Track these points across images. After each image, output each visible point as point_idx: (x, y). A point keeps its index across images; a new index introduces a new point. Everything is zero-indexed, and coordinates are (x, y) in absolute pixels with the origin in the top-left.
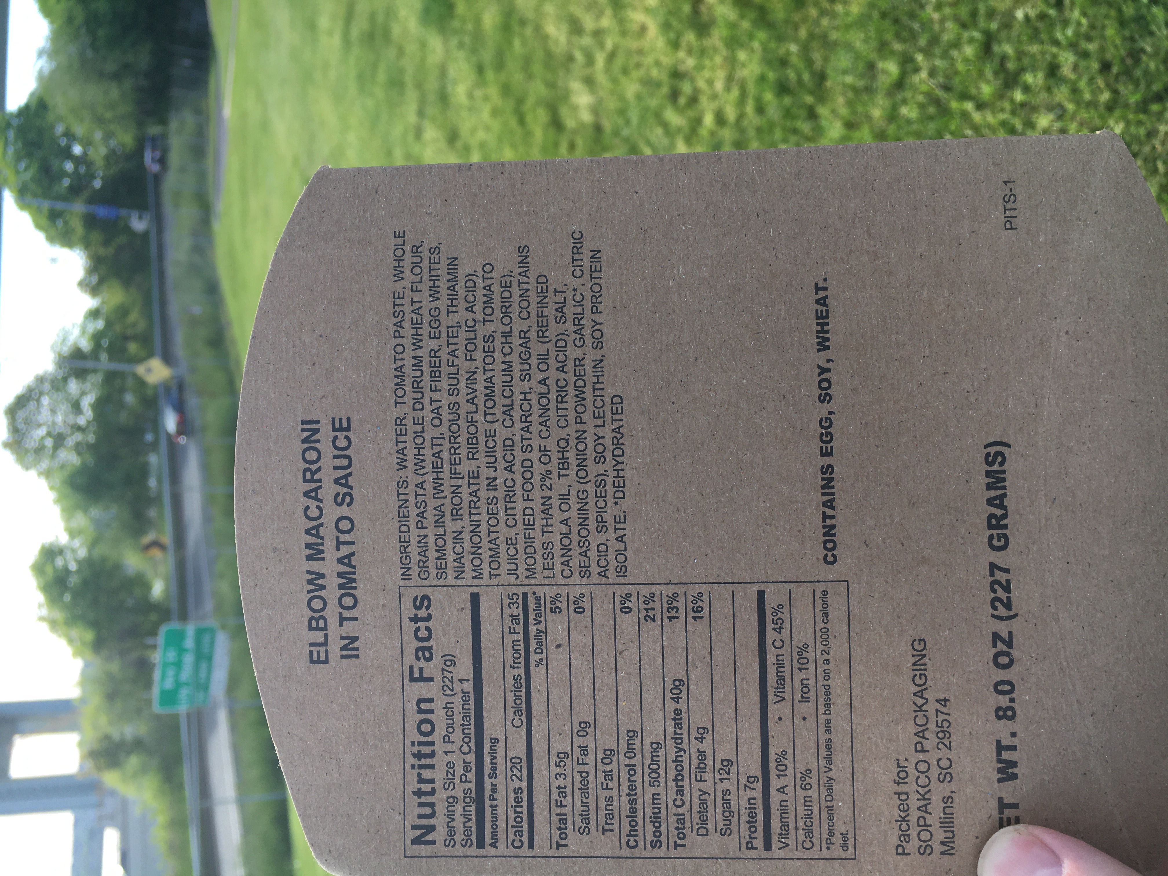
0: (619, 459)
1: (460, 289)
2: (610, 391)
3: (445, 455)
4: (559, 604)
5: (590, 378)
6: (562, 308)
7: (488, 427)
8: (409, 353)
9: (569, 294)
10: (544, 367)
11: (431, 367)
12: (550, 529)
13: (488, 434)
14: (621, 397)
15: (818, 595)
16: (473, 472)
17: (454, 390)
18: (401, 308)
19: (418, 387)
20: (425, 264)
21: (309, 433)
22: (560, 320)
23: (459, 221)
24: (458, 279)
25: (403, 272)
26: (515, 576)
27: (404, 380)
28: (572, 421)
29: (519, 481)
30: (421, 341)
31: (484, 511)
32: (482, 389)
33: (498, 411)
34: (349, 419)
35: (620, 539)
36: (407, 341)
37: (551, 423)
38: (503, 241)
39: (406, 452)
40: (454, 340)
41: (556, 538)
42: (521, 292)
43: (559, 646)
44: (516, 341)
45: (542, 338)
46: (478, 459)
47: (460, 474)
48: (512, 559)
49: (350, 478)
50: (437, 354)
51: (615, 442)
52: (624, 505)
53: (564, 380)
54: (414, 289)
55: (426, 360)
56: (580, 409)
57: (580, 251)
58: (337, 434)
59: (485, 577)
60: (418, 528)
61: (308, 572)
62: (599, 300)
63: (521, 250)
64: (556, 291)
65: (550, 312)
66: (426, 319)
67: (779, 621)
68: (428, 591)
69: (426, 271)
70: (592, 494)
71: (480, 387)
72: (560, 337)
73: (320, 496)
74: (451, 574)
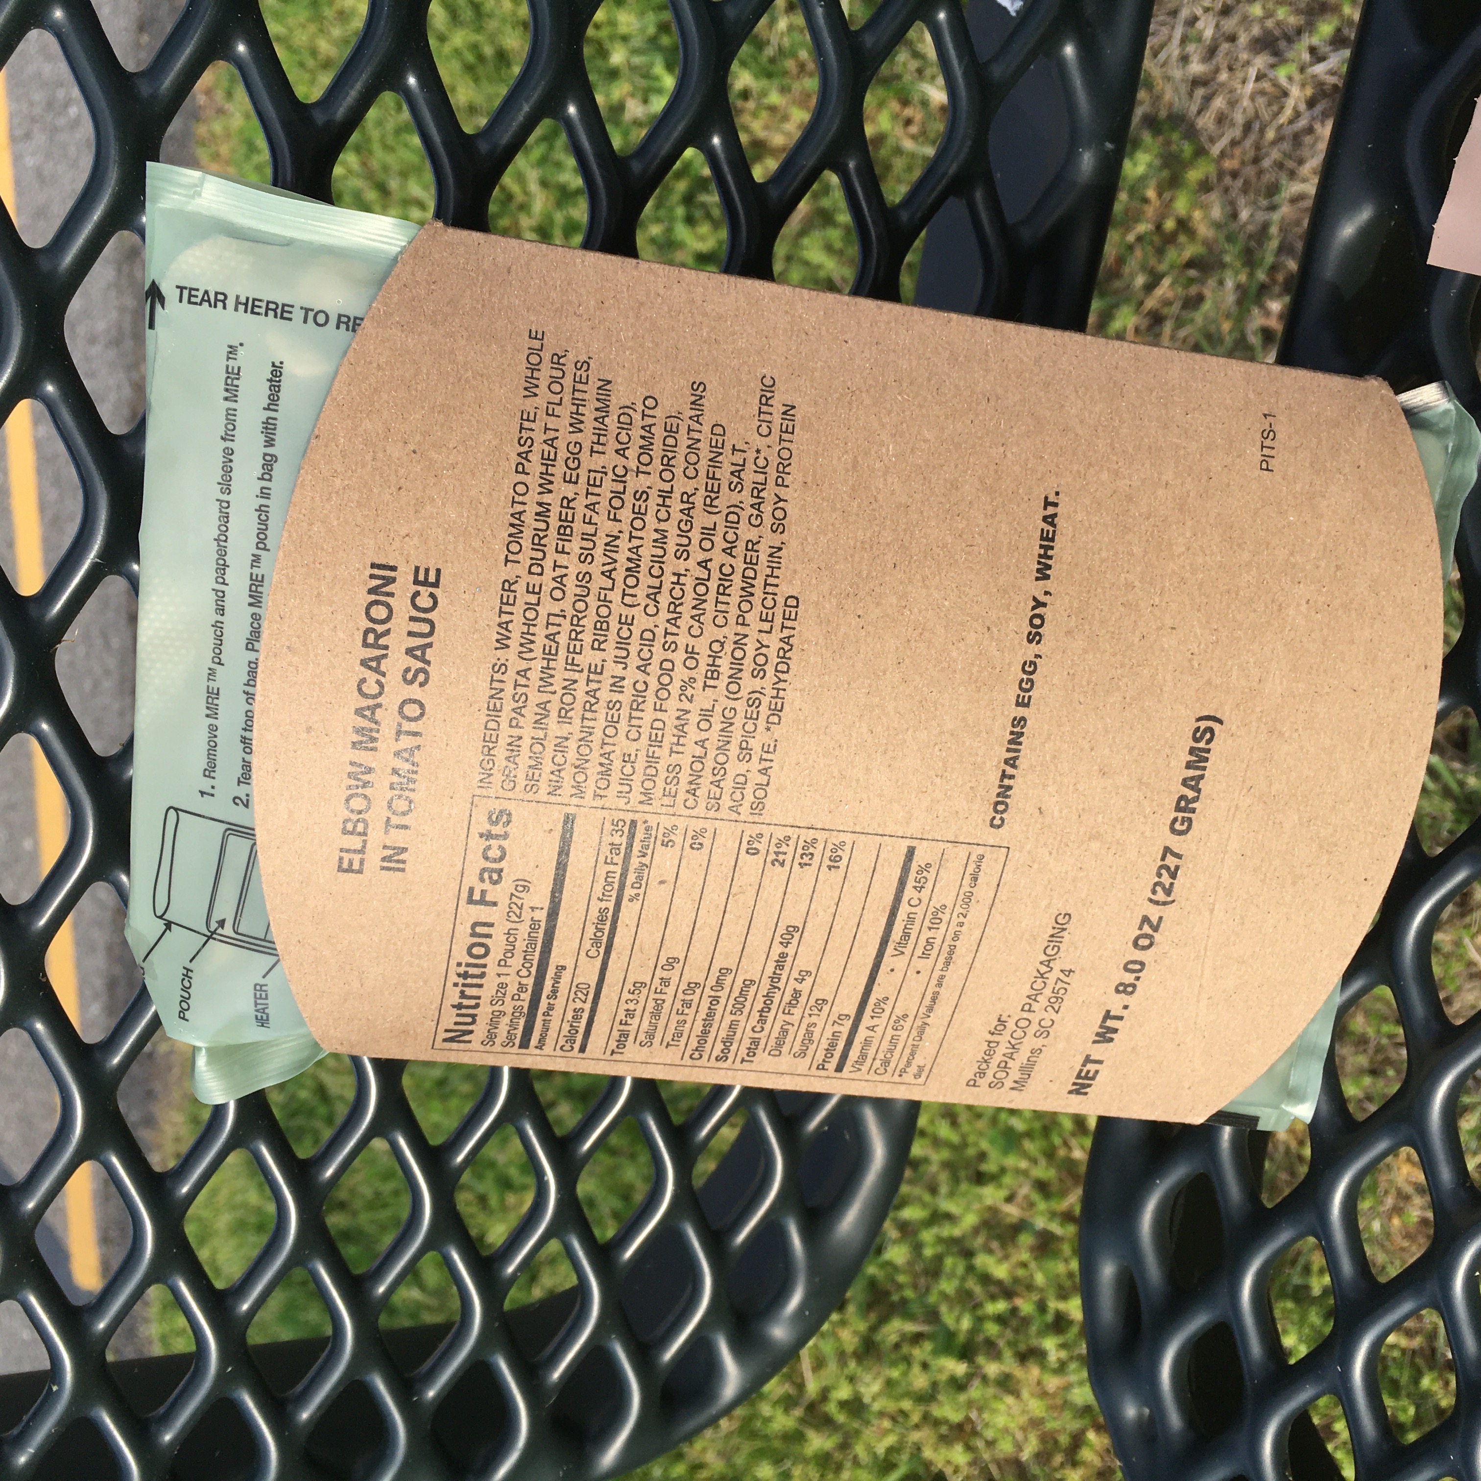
0: (783, 676)
1: (611, 422)
2: (785, 590)
3: (563, 639)
4: (673, 837)
5: (763, 569)
6: (739, 471)
7: (625, 611)
8: (532, 497)
9: (751, 455)
10: (707, 545)
11: (560, 520)
12: (681, 749)
13: (623, 620)
14: (797, 599)
15: (974, 858)
16: (596, 666)
17: (586, 557)
18: (530, 434)
19: (539, 544)
20: (568, 382)
21: (380, 582)
22: (736, 487)
23: (618, 333)
24: (611, 409)
25: (537, 386)
26: (626, 800)
27: (522, 532)
28: (732, 620)
29: (653, 685)
30: (551, 483)
31: (601, 716)
32: (625, 560)
33: (641, 592)
34: (438, 571)
35: (764, 771)
36: (533, 481)
37: (707, 619)
38: (673, 370)
39: (510, 627)
40: (596, 490)
41: (685, 761)
42: (690, 442)
43: (662, 882)
44: (676, 505)
45: (710, 506)
46: (604, 650)
47: (578, 665)
48: (626, 779)
49: (428, 650)
50: (571, 505)
51: (781, 654)
52: (777, 731)
53: (731, 566)
54: (550, 412)
55: (555, 510)
56: (745, 606)
57: (770, 402)
58: (420, 588)
59: (587, 797)
60: (511, 726)
61: (352, 764)
62: (787, 470)
63: (695, 387)
64: (734, 449)
65: (724, 473)
66: (562, 454)
67: (923, 880)
68: (510, 806)
69: (568, 390)
70: (741, 714)
71: (622, 557)
72: (732, 509)
73: (383, 668)
74: (544, 788)
